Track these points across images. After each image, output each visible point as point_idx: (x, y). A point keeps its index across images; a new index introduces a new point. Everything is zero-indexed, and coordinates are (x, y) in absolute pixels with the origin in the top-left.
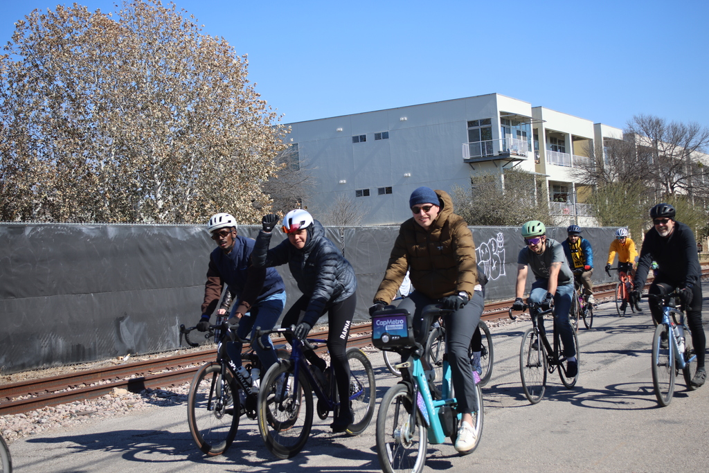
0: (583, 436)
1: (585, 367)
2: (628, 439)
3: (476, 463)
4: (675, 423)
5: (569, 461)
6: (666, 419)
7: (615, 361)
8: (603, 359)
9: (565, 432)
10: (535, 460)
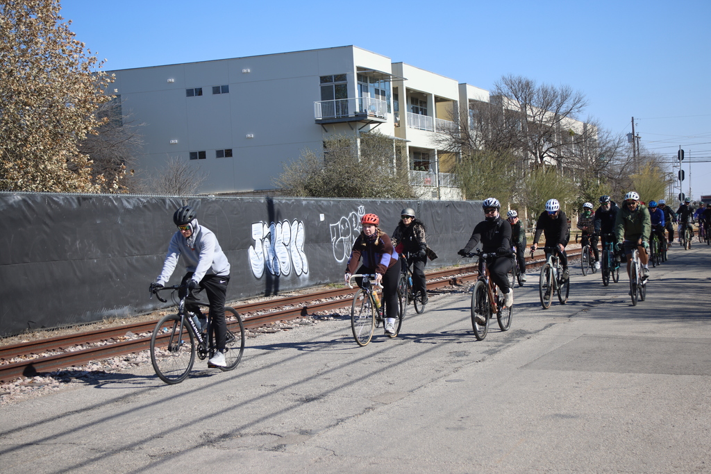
0: (480, 433)
1: (469, 357)
2: (527, 436)
3: (373, 464)
4: (572, 417)
5: (471, 459)
6: (562, 413)
7: (499, 351)
8: (487, 349)
9: (461, 428)
10: (435, 459)
